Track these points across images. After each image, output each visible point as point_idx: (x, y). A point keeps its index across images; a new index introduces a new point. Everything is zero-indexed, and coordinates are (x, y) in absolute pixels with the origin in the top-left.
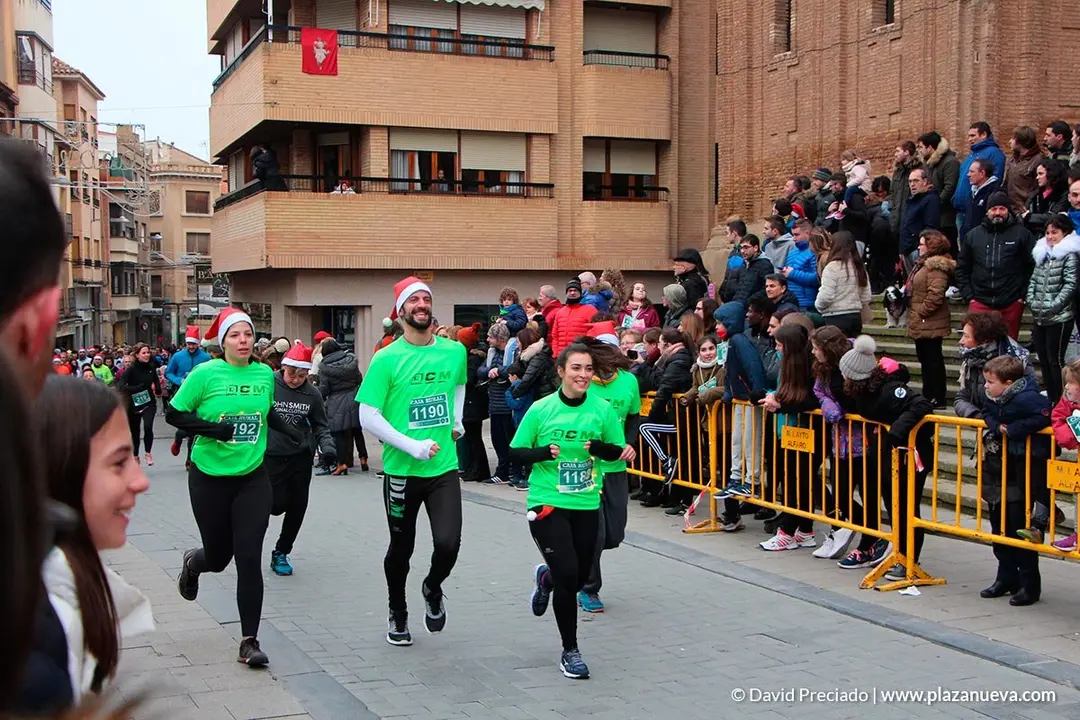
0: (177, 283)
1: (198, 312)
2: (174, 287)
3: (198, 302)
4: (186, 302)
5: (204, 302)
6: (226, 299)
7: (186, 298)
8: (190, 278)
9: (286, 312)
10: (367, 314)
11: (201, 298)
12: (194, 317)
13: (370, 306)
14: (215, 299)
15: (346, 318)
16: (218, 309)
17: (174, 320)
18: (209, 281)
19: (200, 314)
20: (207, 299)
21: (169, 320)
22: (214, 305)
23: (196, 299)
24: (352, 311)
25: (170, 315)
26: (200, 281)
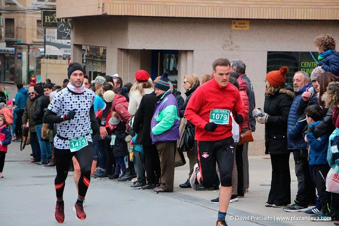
0: (28, 26)
1: (45, 52)
2: (25, 29)
3: (45, 43)
4: (35, 43)
5: (50, 44)
6: (69, 41)
7: (36, 40)
8: (39, 21)
9: (118, 54)
10: (189, 56)
11: (48, 40)
12: (42, 57)
13: (192, 51)
14: (59, 41)
15: (172, 61)
16: (63, 50)
17: (25, 58)
18: (54, 25)
19: (47, 54)
20: (53, 41)
21: (20, 58)
22: (60, 46)
23: (43, 40)
24: (177, 54)
25: (21, 54)
26: (47, 25)
